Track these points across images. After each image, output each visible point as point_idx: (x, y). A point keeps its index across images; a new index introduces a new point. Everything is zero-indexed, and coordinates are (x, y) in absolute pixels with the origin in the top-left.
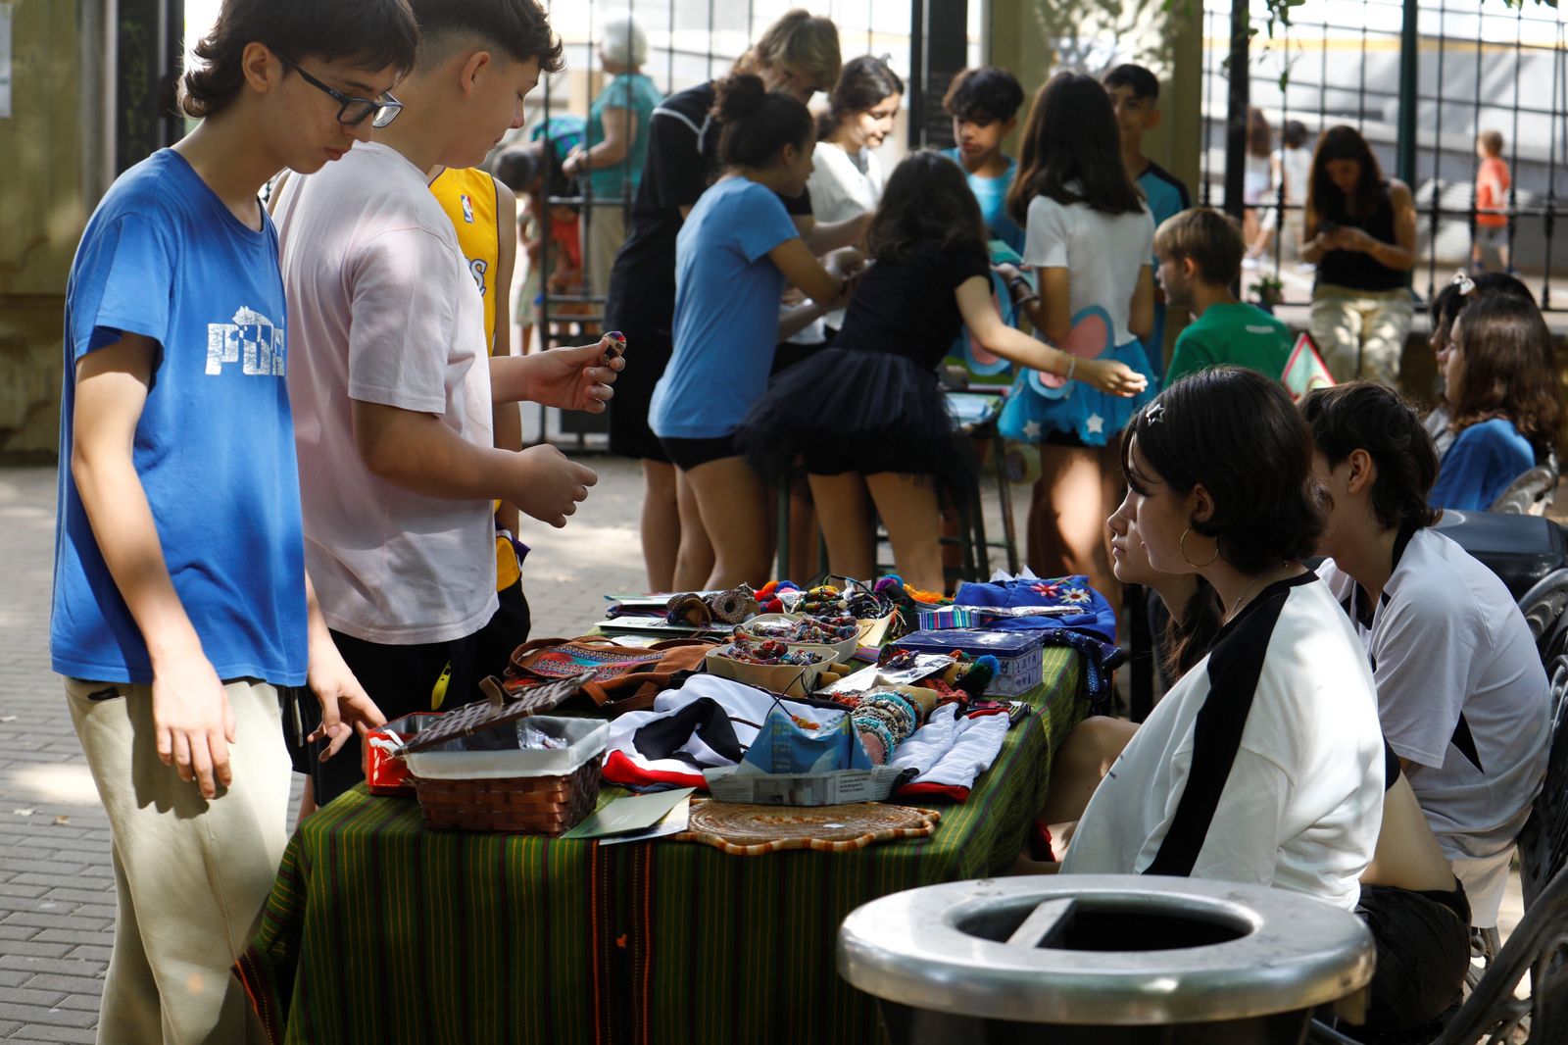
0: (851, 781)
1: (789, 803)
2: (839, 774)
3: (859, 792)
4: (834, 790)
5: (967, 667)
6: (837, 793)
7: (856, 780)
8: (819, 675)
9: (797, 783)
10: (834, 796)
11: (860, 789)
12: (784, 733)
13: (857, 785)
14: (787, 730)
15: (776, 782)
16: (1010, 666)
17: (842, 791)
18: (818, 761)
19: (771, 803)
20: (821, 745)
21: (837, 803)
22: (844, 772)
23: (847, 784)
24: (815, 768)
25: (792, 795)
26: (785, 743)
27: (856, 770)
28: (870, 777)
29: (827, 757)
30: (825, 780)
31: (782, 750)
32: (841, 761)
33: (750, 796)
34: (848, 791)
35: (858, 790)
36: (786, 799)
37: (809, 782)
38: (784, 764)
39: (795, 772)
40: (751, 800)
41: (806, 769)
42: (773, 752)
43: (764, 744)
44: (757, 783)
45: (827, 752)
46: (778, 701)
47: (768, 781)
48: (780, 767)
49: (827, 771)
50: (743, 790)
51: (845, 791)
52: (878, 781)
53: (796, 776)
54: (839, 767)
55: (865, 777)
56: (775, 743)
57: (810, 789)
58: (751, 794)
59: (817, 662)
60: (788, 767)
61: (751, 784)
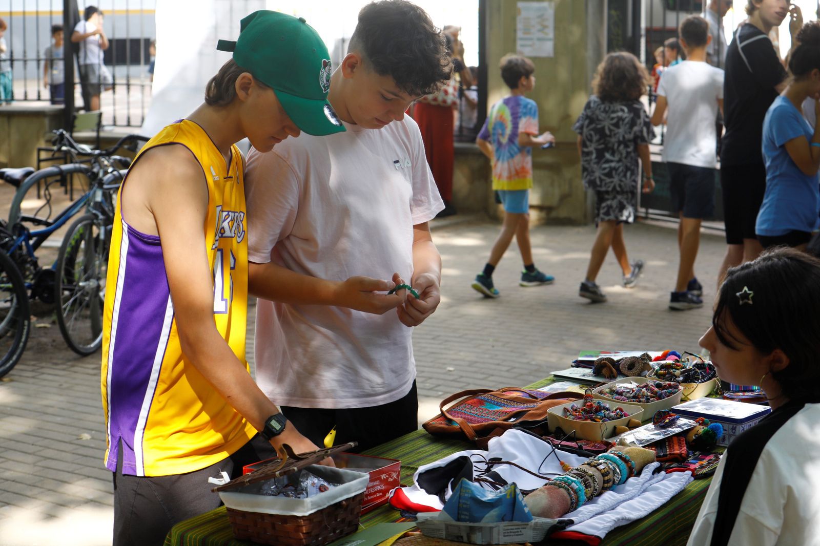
0: (512, 529)
1: (467, 542)
2: (502, 525)
3: (519, 536)
4: (499, 535)
5: (701, 429)
6: (501, 537)
7: (516, 529)
8: (615, 428)
9: (472, 529)
10: (499, 539)
11: (520, 535)
12: (466, 495)
13: (518, 532)
14: (468, 493)
15: (459, 527)
16: (737, 429)
17: (505, 536)
18: (487, 515)
19: (456, 540)
20: (491, 505)
21: (500, 543)
22: (506, 523)
23: (509, 531)
24: (484, 520)
25: (469, 537)
26: (466, 502)
27: (515, 522)
28: (528, 527)
29: (494, 513)
30: (491, 528)
31: (465, 506)
32: (505, 515)
33: (443, 534)
34: (510, 535)
35: (517, 535)
36: (465, 539)
37: (480, 529)
38: (466, 515)
39: (470, 522)
40: (444, 537)
41: (479, 520)
42: (459, 507)
43: (454, 501)
44: (448, 526)
45: (494, 510)
46: (554, 450)
47: (454, 526)
48: (463, 517)
49: (493, 522)
50: (439, 530)
51: (507, 536)
52: (534, 529)
53: (472, 524)
54: (503, 520)
55: (523, 527)
56: (461, 501)
57: (480, 533)
58: (444, 533)
59: (618, 418)
60: (467, 517)
61: (444, 527)
